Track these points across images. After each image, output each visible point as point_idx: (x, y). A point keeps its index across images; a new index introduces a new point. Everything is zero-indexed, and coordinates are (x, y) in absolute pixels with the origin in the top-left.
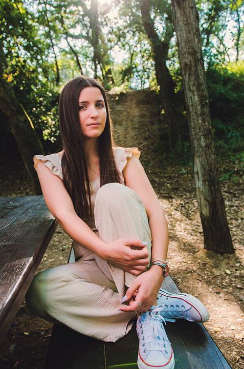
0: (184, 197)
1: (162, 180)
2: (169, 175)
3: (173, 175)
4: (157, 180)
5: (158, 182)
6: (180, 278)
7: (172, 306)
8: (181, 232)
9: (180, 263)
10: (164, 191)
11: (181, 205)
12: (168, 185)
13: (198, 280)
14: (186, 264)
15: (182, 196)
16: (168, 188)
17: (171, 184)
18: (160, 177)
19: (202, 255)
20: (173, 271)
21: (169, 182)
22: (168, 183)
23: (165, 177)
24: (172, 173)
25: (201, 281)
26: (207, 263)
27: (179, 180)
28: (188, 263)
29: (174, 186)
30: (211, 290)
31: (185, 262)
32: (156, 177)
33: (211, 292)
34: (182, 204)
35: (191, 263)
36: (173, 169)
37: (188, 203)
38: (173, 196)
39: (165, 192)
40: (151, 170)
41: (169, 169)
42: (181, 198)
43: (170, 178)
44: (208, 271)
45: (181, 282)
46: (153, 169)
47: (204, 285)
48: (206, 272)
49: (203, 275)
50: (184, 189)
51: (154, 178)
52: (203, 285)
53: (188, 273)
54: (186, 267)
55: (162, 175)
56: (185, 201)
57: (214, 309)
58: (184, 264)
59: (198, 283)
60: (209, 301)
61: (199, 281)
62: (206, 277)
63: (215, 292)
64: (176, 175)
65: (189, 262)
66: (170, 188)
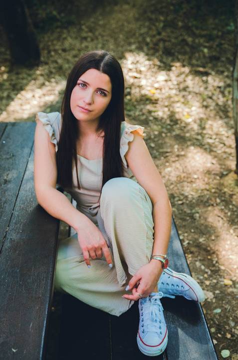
0: (226, 74)
1: (197, 41)
2: (208, 33)
3: (215, 32)
4: (190, 40)
5: (190, 43)
6: (198, 213)
7: (173, 285)
8: (211, 138)
9: (202, 190)
10: (197, 61)
11: (218, 90)
12: (206, 50)
13: (219, 216)
14: (208, 192)
15: (222, 72)
16: (204, 56)
17: (210, 48)
18: (194, 35)
19: (230, 182)
20: (191, 201)
21: (207, 44)
22: (205, 47)
23: (202, 36)
24: (214, 29)
25: (222, 218)
26: (235, 195)
27: (223, 42)
28: (211, 192)
29: (214, 54)
30: (232, 231)
31: (208, 190)
32: (189, 36)
33: (232, 234)
34: (220, 87)
35: (215, 193)
36: (217, 21)
37: (229, 86)
38: (210, 71)
39: (199, 63)
40: (183, 21)
41: (211, 21)
42: (221, 77)
43: (210, 38)
44: (233, 205)
45: (198, 218)
46: (186, 21)
47: (226, 225)
48: (231, 207)
49: (227, 211)
50: (228, 59)
51: (186, 37)
52: (224, 224)
53: (209, 206)
54: (208, 196)
55: (197, 32)
56: (225, 82)
57: (231, 257)
58: (206, 192)
59: (219, 221)
60: (227, 247)
61: (220, 219)
62: (229, 214)
63: (236, 236)
64: (220, 34)
65: (213, 191)
66: (207, 55)
